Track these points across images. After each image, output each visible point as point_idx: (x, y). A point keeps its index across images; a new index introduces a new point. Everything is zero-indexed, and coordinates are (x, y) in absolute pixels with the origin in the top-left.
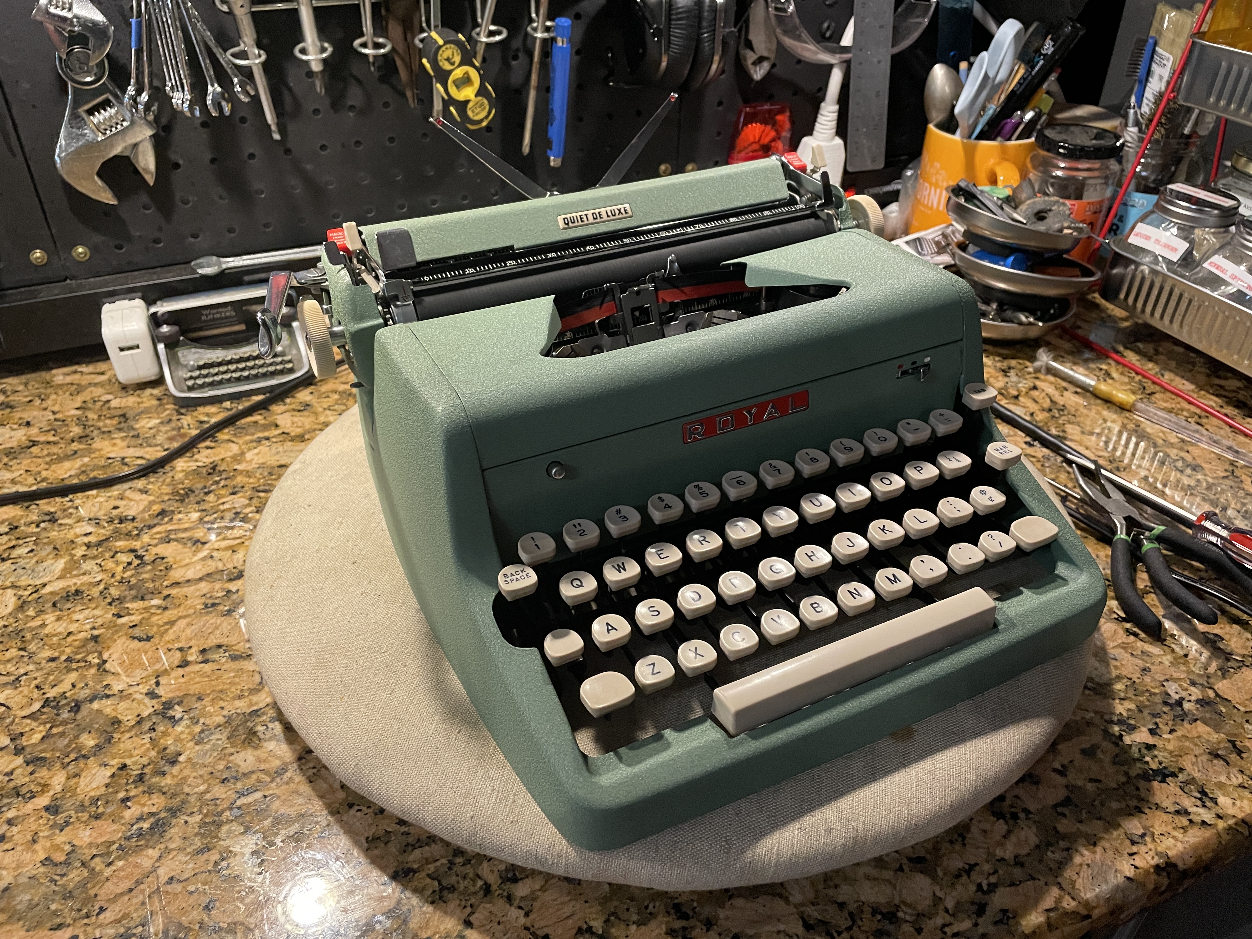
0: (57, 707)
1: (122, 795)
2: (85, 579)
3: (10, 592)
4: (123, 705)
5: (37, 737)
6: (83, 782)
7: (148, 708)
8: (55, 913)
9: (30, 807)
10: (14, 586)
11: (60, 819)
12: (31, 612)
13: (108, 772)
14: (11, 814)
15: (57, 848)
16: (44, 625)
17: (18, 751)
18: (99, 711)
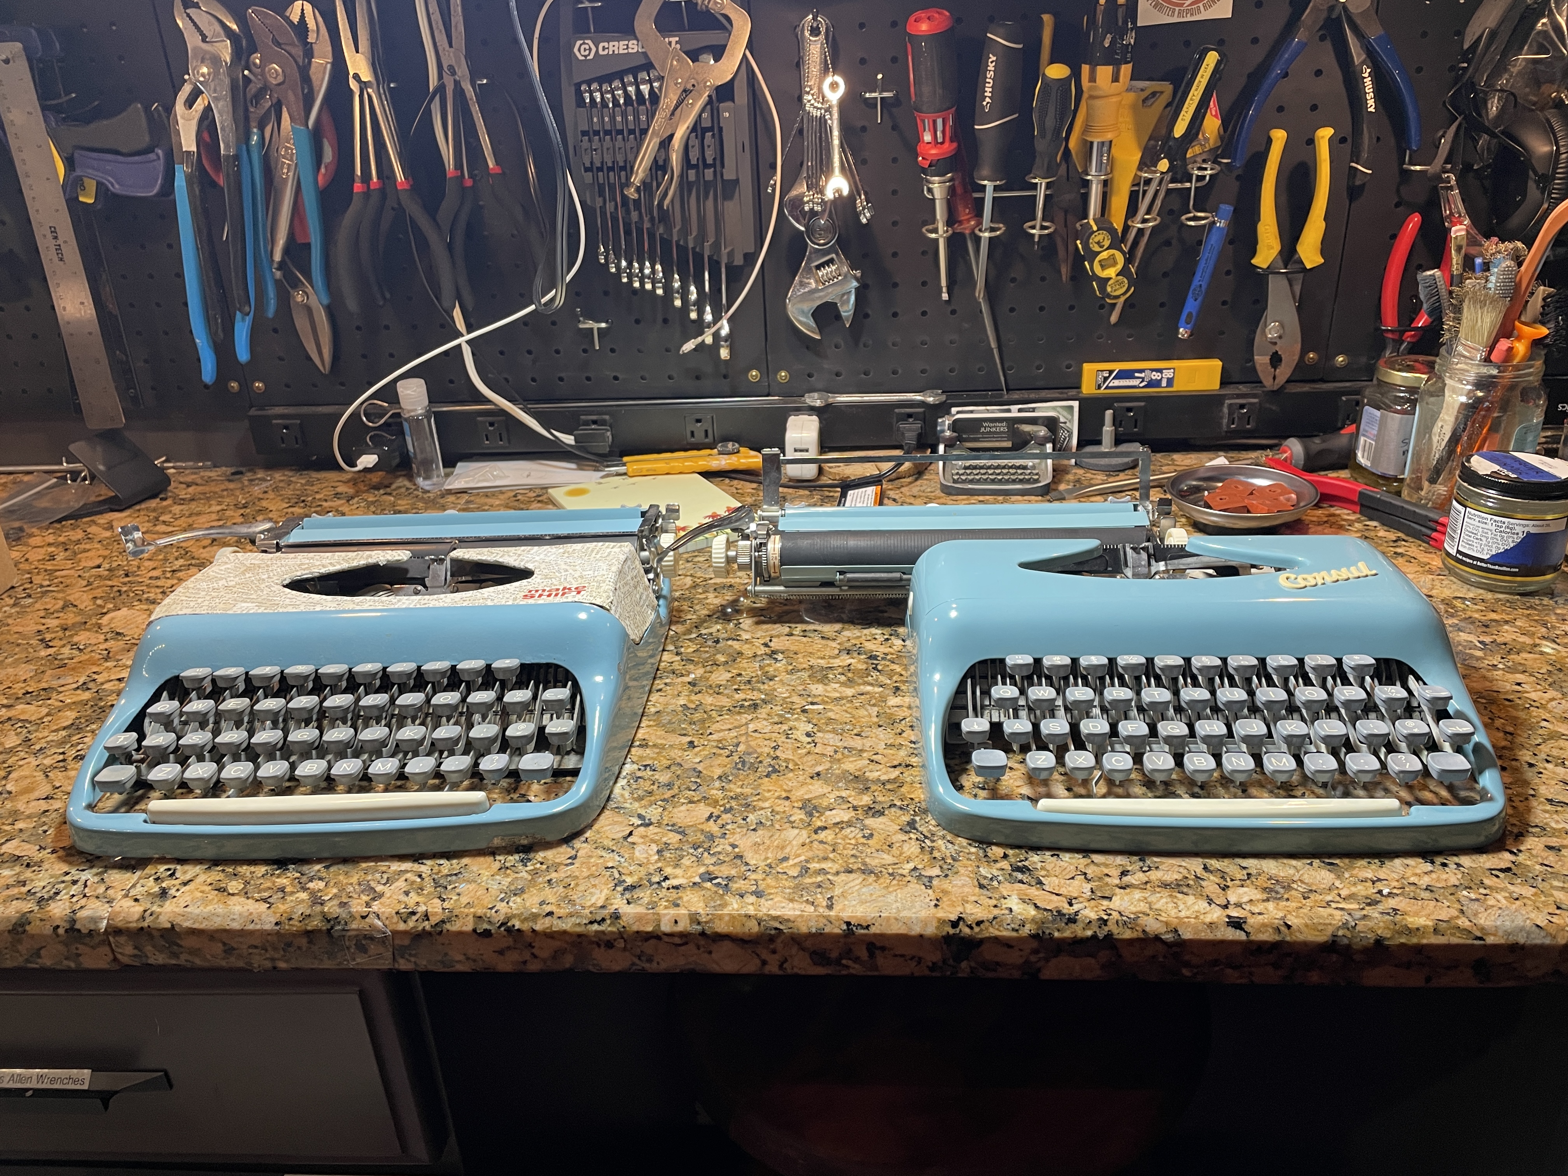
0: (706, 640)
1: (736, 687)
2: (738, 580)
3: (689, 578)
4: (747, 646)
5: (690, 650)
6: (713, 676)
7: (762, 650)
8: (683, 729)
9: (680, 680)
10: (691, 576)
11: (697, 689)
12: (700, 591)
13: (730, 675)
14: (668, 681)
15: (692, 702)
16: (706, 598)
17: (677, 654)
18: (731, 646)
